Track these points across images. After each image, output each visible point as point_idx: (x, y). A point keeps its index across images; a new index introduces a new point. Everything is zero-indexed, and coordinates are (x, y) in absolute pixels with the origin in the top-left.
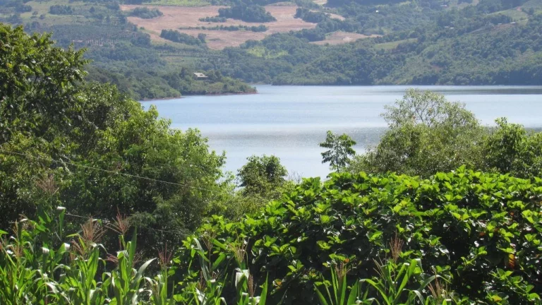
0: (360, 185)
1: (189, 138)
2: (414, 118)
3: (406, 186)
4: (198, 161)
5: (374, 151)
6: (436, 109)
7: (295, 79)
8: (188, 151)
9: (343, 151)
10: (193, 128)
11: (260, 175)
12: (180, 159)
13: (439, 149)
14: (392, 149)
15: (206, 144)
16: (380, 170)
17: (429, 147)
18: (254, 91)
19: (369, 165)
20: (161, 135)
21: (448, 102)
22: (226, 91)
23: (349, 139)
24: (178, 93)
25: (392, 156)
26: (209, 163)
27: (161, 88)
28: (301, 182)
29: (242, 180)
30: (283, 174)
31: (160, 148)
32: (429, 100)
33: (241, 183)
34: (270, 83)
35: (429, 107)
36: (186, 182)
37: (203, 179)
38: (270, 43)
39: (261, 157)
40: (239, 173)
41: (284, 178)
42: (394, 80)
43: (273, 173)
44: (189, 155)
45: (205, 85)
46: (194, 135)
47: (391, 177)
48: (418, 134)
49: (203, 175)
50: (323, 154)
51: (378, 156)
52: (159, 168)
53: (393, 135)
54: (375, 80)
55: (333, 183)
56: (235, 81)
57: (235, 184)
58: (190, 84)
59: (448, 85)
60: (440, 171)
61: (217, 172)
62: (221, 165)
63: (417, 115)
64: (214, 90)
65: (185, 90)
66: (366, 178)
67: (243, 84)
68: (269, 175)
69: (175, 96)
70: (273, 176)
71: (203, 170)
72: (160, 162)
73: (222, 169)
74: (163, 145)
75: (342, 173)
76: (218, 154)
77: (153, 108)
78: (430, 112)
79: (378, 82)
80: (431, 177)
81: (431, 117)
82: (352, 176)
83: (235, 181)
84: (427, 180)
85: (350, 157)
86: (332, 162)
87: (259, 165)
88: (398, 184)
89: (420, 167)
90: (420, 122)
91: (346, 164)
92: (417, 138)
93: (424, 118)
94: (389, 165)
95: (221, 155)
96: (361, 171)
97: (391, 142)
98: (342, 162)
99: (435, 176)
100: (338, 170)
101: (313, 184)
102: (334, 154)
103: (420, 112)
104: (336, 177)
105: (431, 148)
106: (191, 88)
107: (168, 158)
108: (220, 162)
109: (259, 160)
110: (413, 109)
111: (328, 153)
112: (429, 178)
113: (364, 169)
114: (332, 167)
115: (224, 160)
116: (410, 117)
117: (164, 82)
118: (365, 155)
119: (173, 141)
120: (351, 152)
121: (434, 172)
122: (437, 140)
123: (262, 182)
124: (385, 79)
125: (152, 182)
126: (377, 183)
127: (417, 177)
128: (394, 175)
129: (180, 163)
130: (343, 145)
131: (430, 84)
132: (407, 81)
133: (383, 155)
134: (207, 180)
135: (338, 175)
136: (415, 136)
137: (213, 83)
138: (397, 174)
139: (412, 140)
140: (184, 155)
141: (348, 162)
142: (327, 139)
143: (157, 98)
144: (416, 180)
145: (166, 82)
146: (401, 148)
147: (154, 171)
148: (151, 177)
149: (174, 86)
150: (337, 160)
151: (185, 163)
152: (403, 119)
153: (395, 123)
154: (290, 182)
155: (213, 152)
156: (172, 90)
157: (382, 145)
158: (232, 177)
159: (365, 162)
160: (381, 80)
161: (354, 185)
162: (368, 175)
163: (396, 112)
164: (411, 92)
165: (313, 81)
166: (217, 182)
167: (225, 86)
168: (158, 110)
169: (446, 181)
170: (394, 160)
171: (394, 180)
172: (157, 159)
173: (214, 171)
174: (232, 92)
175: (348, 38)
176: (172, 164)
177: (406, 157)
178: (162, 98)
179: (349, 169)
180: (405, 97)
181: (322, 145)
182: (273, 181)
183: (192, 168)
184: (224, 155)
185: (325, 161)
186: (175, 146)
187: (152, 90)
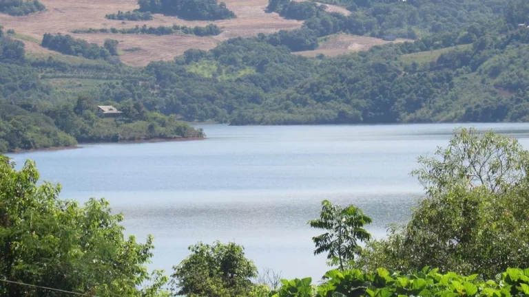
0: (378, 290)
1: (91, 215)
2: (468, 177)
3: (455, 291)
4: (106, 254)
5: (401, 233)
6: (504, 163)
7: (268, 115)
8: (90, 237)
9: (350, 235)
10: (97, 198)
11: (211, 275)
12: (76, 250)
13: (511, 229)
14: (431, 230)
15: (118, 224)
16: (413, 265)
17: (494, 226)
18: (199, 136)
19: (393, 256)
20: (43, 211)
21: (525, 149)
22: (152, 136)
23: (359, 214)
24: (72, 139)
25: (431, 242)
26: (126, 257)
27: (43, 132)
28: (279, 286)
29: (180, 285)
30: (250, 274)
31: (42, 233)
32: (493, 147)
33: (180, 289)
34: (225, 122)
35: (493, 159)
36: (86, 289)
37: (115, 283)
38: (224, 55)
39: (211, 245)
40: (175, 272)
41: (252, 280)
42: (434, 115)
43: (233, 272)
44: (92, 243)
45: (118, 126)
46: (99, 211)
47: (430, 277)
48: (476, 204)
49: (115, 277)
50: (317, 240)
51: (408, 242)
52: (41, 266)
53: (433, 206)
54: (403, 115)
55: (332, 288)
56: (166, 118)
57: (169, 292)
58: (91, 124)
59: (524, 121)
60: (512, 265)
61: (139, 272)
62: (144, 259)
63: (472, 172)
64: (132, 134)
65: (84, 135)
66: (389, 279)
67: (181, 123)
68: (225, 275)
69: (67, 145)
70: (232, 277)
71: (114, 267)
72: (42, 255)
73: (147, 266)
74: (48, 226)
75: (349, 270)
76: (140, 241)
77: (31, 166)
78: (494, 168)
79: (408, 118)
80: (498, 276)
81: (497, 175)
82: (365, 275)
83: (170, 287)
84: (491, 282)
85: (361, 244)
86: (332, 252)
87: (208, 259)
88: (443, 287)
89: (478, 260)
90: (478, 183)
91: (356, 256)
92: (474, 210)
93: (484, 177)
94: (427, 256)
95: (144, 243)
96: (380, 266)
97: (430, 219)
98: (348, 253)
99: (505, 274)
100: (342, 266)
101: (299, 289)
102: (335, 238)
103: (478, 167)
104: (337, 277)
105: (498, 227)
106: (92, 131)
107: (56, 250)
108: (144, 254)
109: (210, 250)
110: (466, 163)
111: (325, 237)
112: (493, 278)
113: (384, 263)
114: (331, 261)
115: (151, 251)
116: (462, 176)
117: (47, 121)
118: (386, 239)
119: (64, 220)
120: (364, 236)
121: (504, 268)
122: (507, 213)
123: (214, 287)
124: (419, 113)
125: (29, 290)
126: (407, 287)
127: (474, 276)
128: (435, 272)
129: (76, 256)
130: (349, 224)
131: (494, 120)
132: (456, 116)
133: (416, 239)
134: (121, 285)
135: (341, 275)
136: (469, 207)
137: (129, 122)
138: (440, 272)
139: (465, 214)
140: (82, 243)
141: (359, 253)
142: (322, 214)
143: (36, 149)
144: (473, 282)
145: (52, 121)
146: (447, 228)
147: (32, 271)
148: (28, 281)
149: (65, 128)
150: (339, 249)
151: (85, 257)
152: (448, 179)
153: (436, 187)
154: (261, 287)
155: (132, 238)
156: (62, 135)
157: (415, 223)
158: (164, 279)
159: (387, 252)
160: (412, 115)
161: (368, 291)
162: (391, 273)
163: (438, 168)
164: (463, 134)
165: (298, 117)
166: (139, 288)
167: (151, 128)
168: (38, 169)
169: (523, 282)
170: (434, 248)
171: (435, 282)
172: (38, 250)
173: (133, 270)
174: (164, 138)
175: (356, 45)
176: (61, 259)
177: (455, 242)
178: (45, 147)
179: (360, 264)
180: (453, 143)
181: (314, 225)
182: (233, 284)
183: (96, 264)
184: (150, 242)
185: (319, 251)
186: (67, 228)
187: (29, 135)
